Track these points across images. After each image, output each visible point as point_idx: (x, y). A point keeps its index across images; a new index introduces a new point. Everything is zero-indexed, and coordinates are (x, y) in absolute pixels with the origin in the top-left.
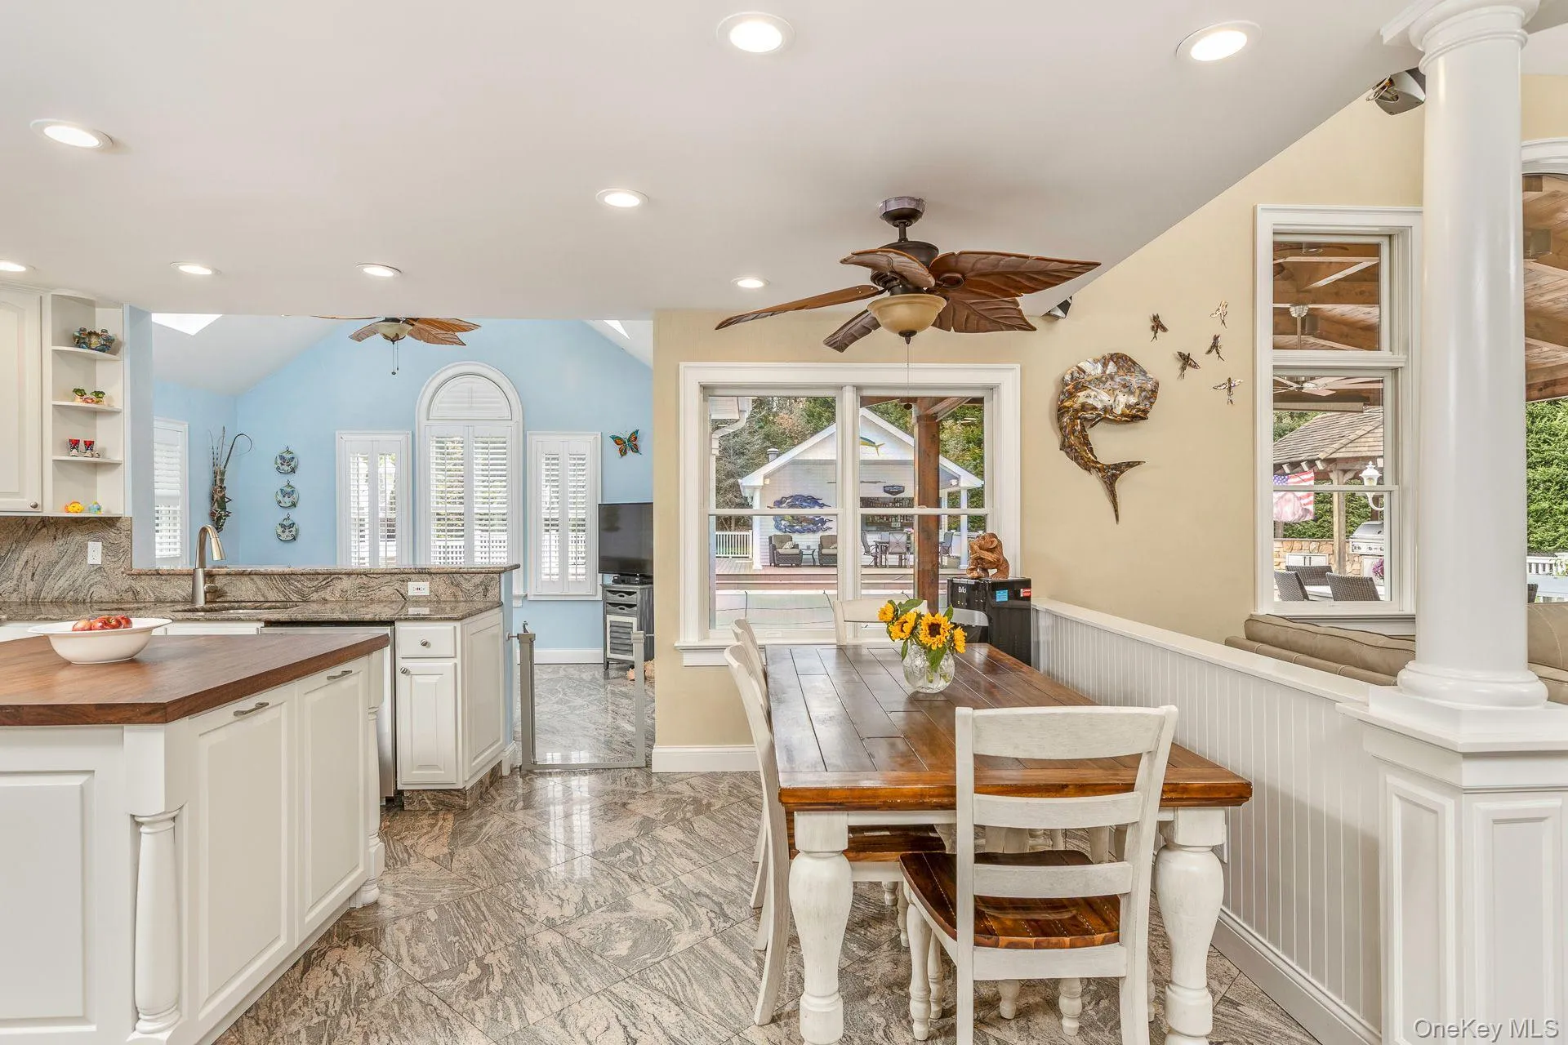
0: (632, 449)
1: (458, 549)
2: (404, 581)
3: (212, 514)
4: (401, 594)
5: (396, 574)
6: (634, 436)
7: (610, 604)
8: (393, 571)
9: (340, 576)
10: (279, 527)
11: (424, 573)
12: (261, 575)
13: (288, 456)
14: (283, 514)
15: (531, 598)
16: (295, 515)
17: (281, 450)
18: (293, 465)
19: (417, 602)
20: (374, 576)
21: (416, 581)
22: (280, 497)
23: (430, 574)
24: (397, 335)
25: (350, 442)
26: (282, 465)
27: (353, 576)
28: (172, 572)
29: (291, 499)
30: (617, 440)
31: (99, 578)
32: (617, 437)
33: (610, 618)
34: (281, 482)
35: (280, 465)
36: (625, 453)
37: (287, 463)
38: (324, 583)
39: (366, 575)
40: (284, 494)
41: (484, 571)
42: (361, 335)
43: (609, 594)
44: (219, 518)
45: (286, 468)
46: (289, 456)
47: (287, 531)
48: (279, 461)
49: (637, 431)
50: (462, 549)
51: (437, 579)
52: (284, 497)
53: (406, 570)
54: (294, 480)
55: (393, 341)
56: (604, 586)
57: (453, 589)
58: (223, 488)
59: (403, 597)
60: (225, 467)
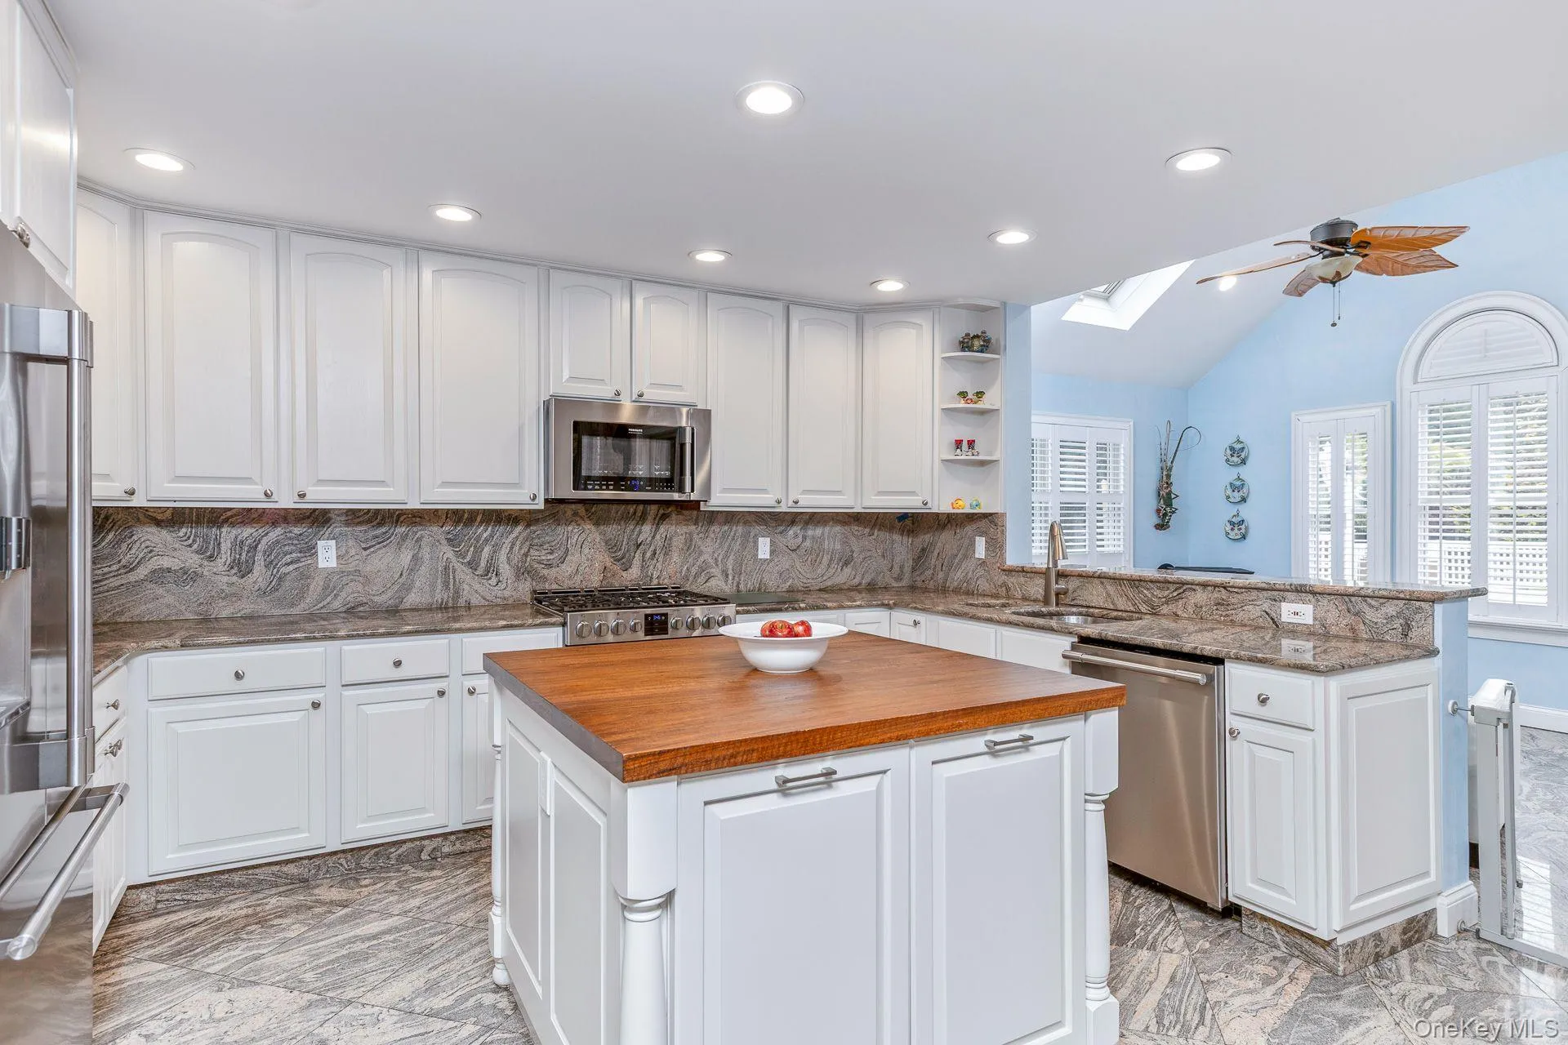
1: (1459, 557)
2: (1275, 600)
3: (1158, 511)
4: (1272, 619)
5: (1264, 589)
8: (1260, 585)
9: (1193, 587)
10: (1228, 524)
11: (1302, 591)
12: (1110, 579)
13: (1238, 446)
14: (1233, 510)
16: (1245, 511)
17: (1231, 440)
18: (1243, 456)
19: (1293, 631)
20: (1236, 590)
21: (1293, 602)
22: (1229, 492)
23: (1314, 593)
24: (1338, 274)
25: (1308, 423)
26: (1232, 456)
27: (1209, 588)
28: (1034, 570)
29: (1241, 493)
31: (983, 571)
34: (1230, 475)
35: (1229, 457)
37: (1238, 454)
38: (1175, 594)
39: (1225, 588)
40: (1234, 488)
41: (1402, 596)
42: (1301, 288)
44: (1165, 515)
45: (1235, 459)
46: (1240, 446)
47: (1236, 528)
48: (1229, 452)
50: (1466, 557)
51: (1324, 601)
52: (1233, 491)
53: (1277, 586)
54: (1245, 472)
55: (1334, 283)
57: (1349, 619)
58: (1169, 485)
59: (1274, 622)
60: (1172, 462)
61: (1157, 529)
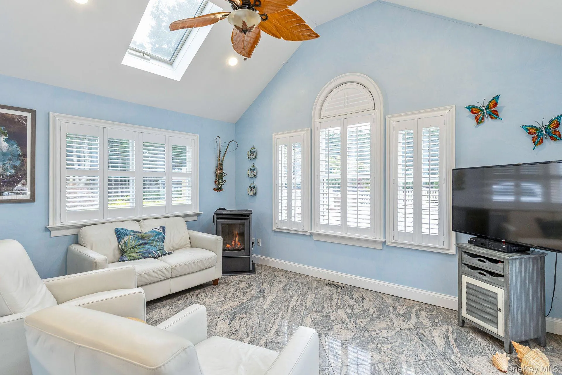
0: (490, 115)
3: (216, 182)
6: (494, 102)
7: (466, 265)
10: (249, 188)
13: (253, 150)
14: (251, 181)
15: (388, 244)
16: (256, 182)
17: (250, 147)
18: (255, 155)
22: (250, 173)
26: (251, 155)
29: (254, 173)
30: (473, 110)
32: (474, 107)
33: (465, 279)
34: (249, 165)
35: (249, 156)
36: (483, 119)
40: (251, 171)
43: (466, 256)
44: (219, 184)
45: (252, 157)
47: (252, 190)
48: (249, 154)
49: (498, 97)
54: (256, 162)
56: (459, 248)
58: (222, 169)
60: (223, 158)
61: (215, 191)
